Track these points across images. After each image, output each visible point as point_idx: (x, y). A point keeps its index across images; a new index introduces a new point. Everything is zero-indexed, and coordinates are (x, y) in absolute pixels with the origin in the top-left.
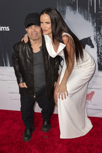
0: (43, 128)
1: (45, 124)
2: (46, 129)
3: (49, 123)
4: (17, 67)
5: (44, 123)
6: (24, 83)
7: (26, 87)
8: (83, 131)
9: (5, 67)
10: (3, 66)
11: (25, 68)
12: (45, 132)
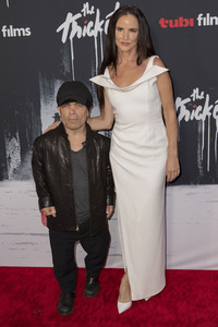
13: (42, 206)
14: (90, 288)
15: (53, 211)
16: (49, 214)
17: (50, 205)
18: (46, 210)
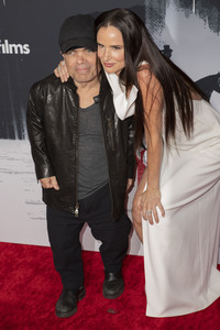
0: (105, 289)
1: (111, 279)
2: (111, 292)
3: (120, 275)
4: (38, 138)
5: (108, 277)
6: (54, 178)
7: (57, 188)
8: (201, 298)
9: (17, 141)
10: (13, 137)
11: (57, 143)
12: (110, 297)
13: (40, 175)
14: (111, 286)
15: (53, 183)
16: (48, 186)
17: (50, 175)
18: (46, 180)
